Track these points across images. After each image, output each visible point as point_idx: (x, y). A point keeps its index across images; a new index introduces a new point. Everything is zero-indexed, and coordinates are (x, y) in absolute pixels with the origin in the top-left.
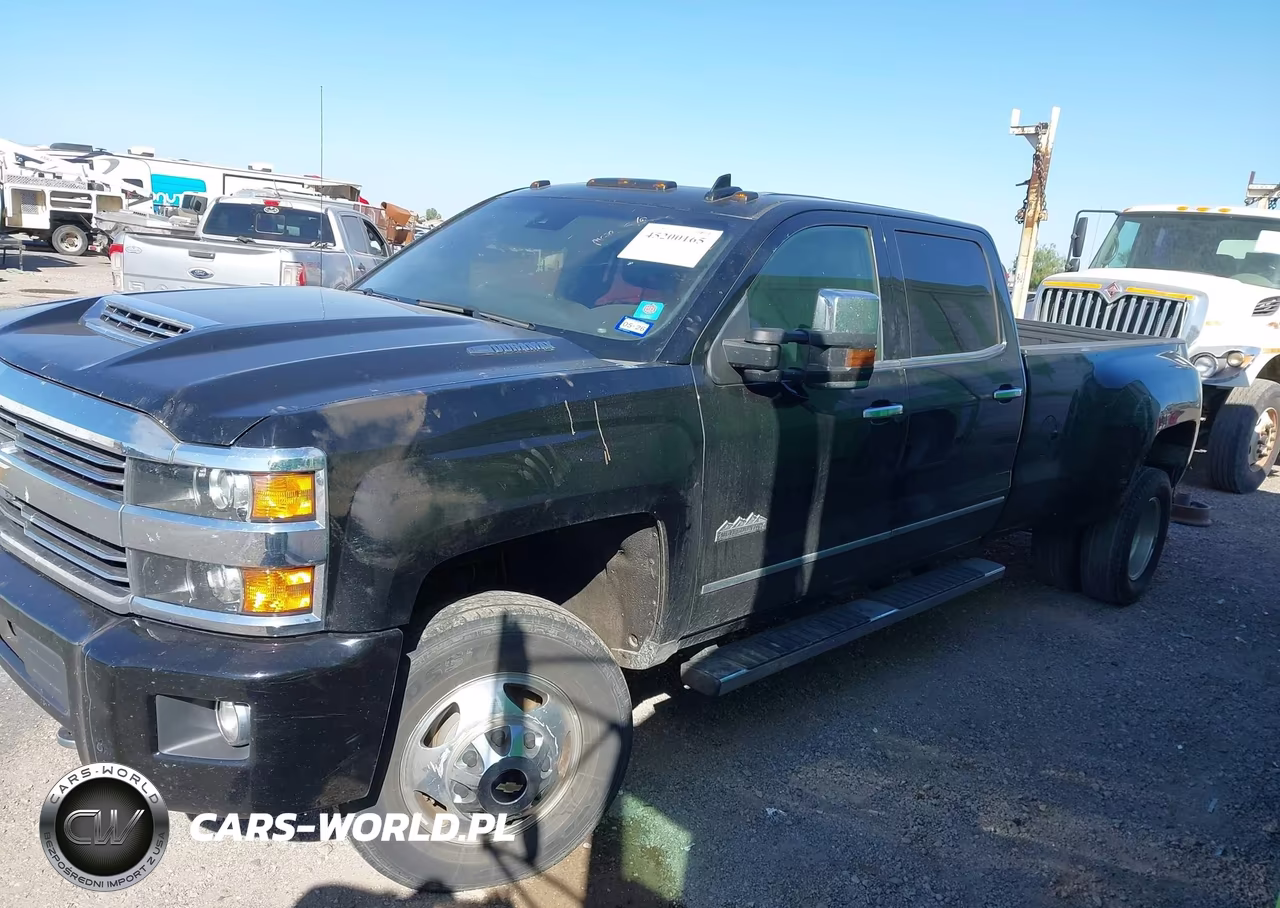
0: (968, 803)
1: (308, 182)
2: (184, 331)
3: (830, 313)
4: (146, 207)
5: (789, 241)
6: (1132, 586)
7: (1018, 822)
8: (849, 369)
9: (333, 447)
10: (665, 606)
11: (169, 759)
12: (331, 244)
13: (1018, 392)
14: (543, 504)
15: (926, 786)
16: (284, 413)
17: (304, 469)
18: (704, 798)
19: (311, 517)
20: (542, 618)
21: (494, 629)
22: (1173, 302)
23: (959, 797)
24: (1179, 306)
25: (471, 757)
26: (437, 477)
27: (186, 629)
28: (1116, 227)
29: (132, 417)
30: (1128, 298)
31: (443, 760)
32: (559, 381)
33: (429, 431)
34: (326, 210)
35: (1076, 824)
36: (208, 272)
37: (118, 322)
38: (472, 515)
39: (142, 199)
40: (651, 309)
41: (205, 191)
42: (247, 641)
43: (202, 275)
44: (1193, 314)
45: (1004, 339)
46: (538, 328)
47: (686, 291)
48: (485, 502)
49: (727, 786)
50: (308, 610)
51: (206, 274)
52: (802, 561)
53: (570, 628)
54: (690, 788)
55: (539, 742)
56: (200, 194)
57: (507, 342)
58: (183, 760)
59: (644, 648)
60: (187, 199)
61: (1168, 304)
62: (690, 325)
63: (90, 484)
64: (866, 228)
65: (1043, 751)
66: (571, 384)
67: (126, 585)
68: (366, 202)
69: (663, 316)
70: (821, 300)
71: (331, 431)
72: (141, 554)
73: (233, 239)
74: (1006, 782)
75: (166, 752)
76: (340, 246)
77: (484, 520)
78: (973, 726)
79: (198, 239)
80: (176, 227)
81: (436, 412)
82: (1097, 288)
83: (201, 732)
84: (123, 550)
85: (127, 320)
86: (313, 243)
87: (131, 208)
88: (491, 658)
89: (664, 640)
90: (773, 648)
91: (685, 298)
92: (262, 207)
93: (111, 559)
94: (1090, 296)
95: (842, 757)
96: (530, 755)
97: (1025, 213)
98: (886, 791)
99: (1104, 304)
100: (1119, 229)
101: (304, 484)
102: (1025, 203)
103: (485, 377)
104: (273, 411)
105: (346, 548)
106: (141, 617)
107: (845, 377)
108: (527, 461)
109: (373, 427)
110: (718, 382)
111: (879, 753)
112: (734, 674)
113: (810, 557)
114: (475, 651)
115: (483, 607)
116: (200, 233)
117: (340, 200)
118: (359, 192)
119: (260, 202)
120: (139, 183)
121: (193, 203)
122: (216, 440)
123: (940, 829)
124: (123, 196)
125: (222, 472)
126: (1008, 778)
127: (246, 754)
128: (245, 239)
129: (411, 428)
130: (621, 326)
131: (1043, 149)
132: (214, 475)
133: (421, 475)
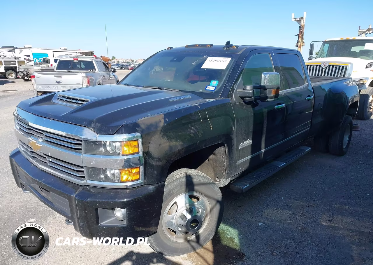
0: (314, 217)
1: (78, 52)
2: (86, 101)
3: (266, 79)
4: (32, 63)
5: (250, 59)
6: (344, 150)
7: (330, 221)
8: (273, 95)
9: (142, 132)
10: (228, 168)
11: (103, 226)
12: (95, 70)
13: (312, 97)
14: (197, 143)
15: (301, 213)
16: (128, 124)
17: (135, 139)
18: (240, 222)
19: (138, 153)
20: (197, 175)
21: (184, 180)
22: (343, 66)
23: (311, 215)
24: (345, 67)
25: (183, 217)
26: (170, 138)
27: (103, 188)
28: (323, 46)
29: (82, 128)
30: (329, 66)
31: (174, 218)
32: (196, 107)
33: (166, 125)
34: (92, 60)
35: (346, 220)
36: (61, 81)
37: (64, 100)
38: (180, 148)
39: (30, 61)
40: (215, 83)
41: (48, 57)
42: (123, 190)
43: (59, 82)
44: (349, 70)
45: (307, 82)
46: (182, 91)
47: (224, 76)
48: (182, 144)
49: (246, 218)
50: (139, 179)
51: (60, 82)
52: (262, 152)
53: (205, 177)
54: (235, 219)
55: (200, 210)
56: (47, 58)
57: (179, 97)
58: (107, 226)
59: (222, 181)
60: (44, 60)
61: (341, 67)
62: (228, 86)
63: (70, 149)
64: (269, 53)
65: (331, 200)
66: (199, 107)
67: (84, 177)
68: (96, 56)
69: (219, 84)
70: (263, 75)
71: (141, 127)
72: (88, 168)
73: (66, 71)
74: (323, 209)
75: (101, 224)
76: (97, 70)
77: (183, 149)
78: (309, 194)
79: (55, 72)
80: (43, 68)
81: (166, 119)
82: (320, 64)
83: (110, 217)
84: (83, 167)
85: (67, 100)
86: (89, 70)
87: (28, 64)
88: (184, 188)
89: (227, 178)
90: (255, 178)
91: (224, 78)
92: (73, 61)
93: (78, 170)
94: (318, 66)
95: (276, 207)
96: (199, 214)
97: (298, 44)
98: (290, 215)
99: (322, 69)
100: (324, 46)
101: (135, 143)
102: (298, 41)
103: (177, 107)
104: (124, 123)
105: (148, 161)
106: (89, 186)
107: (271, 97)
108: (191, 131)
109: (151, 125)
110: (237, 102)
111: (285, 204)
112: (245, 186)
113: (263, 150)
114: (181, 186)
115: (181, 174)
116: (55, 70)
117: (88, 56)
118: (93, 53)
119: (72, 59)
120: (29, 56)
121: (46, 61)
122: (109, 133)
123: (308, 225)
124: (25, 60)
125: (110, 142)
126: (323, 208)
127: (125, 223)
128: (69, 71)
129: (161, 124)
130: (207, 89)
131: (302, 25)
132: (108, 143)
133: (166, 138)
